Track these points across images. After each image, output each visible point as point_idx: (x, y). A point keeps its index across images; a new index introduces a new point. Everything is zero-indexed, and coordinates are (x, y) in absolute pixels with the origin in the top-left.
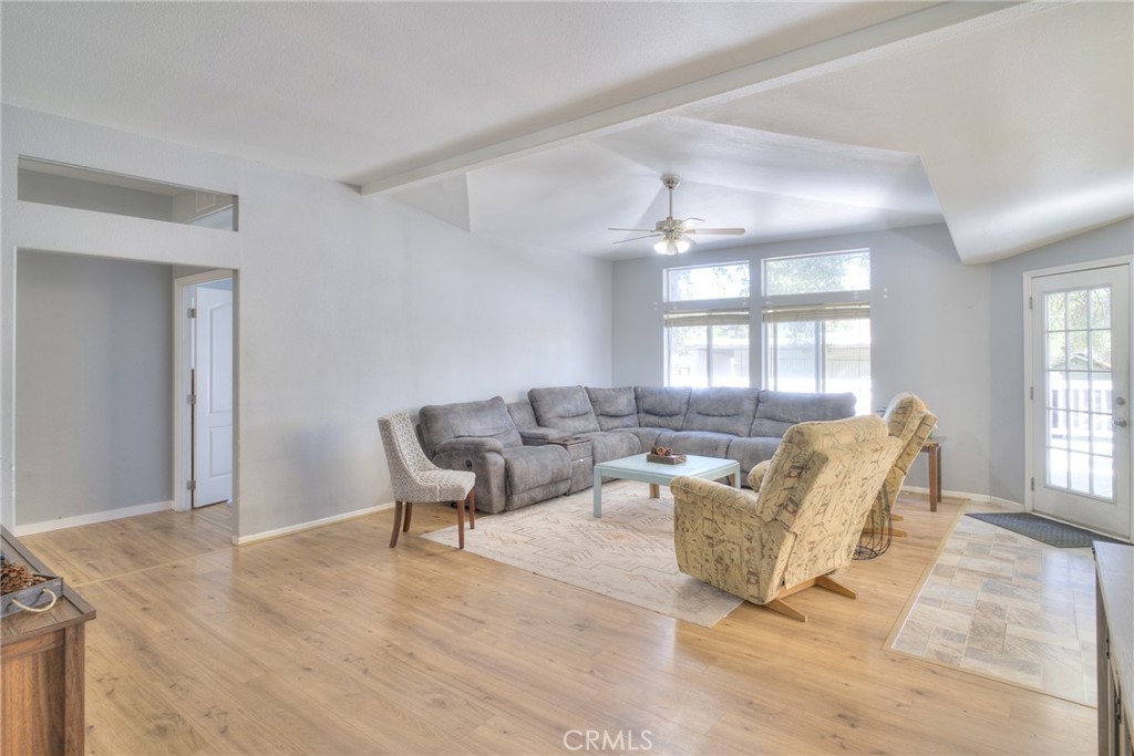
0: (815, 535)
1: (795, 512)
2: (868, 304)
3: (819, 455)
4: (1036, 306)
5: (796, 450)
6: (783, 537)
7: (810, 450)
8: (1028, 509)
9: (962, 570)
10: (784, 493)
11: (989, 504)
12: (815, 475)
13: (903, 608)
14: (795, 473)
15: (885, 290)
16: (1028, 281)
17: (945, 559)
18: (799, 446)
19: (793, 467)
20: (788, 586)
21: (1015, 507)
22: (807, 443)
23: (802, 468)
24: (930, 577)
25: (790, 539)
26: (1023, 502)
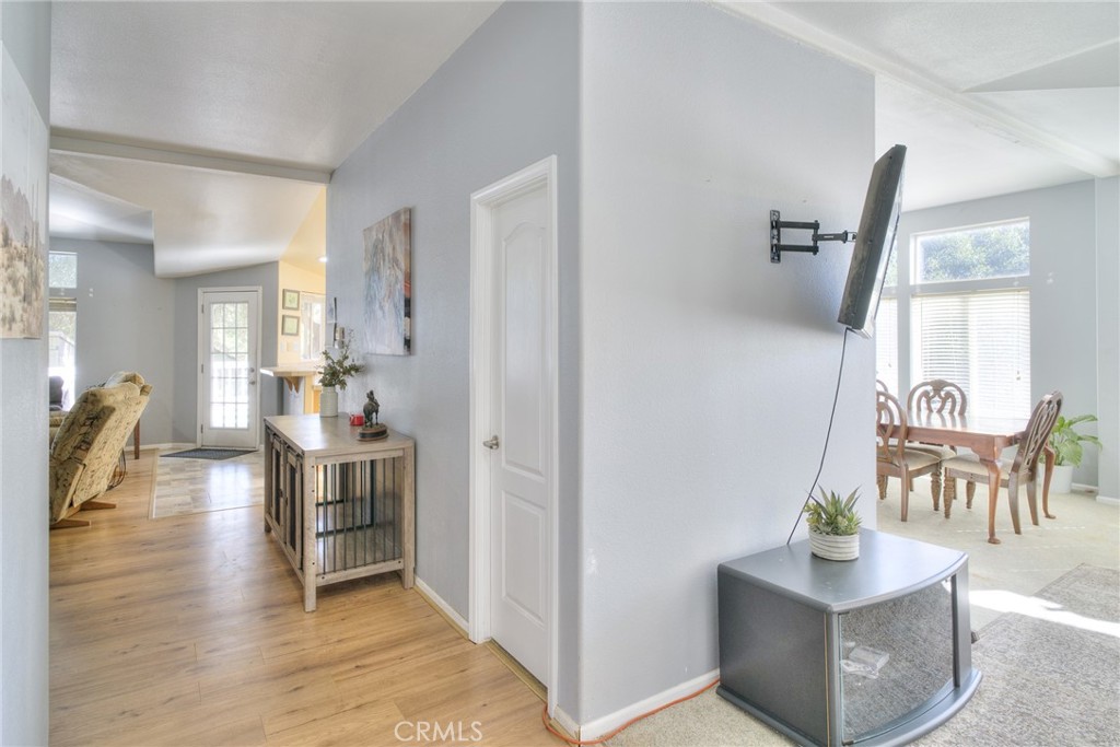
0: (95, 467)
1: (88, 449)
2: (75, 300)
3: (108, 408)
4: (206, 311)
5: (90, 407)
6: (77, 468)
7: (101, 406)
8: (199, 446)
9: (174, 480)
10: (79, 438)
11: (173, 449)
12: (105, 421)
13: (149, 503)
14: (88, 423)
15: (91, 290)
16: (202, 295)
17: (159, 478)
18: (92, 403)
19: (88, 419)
20: (75, 505)
21: (191, 446)
22: (99, 401)
23: (94, 419)
24: (157, 488)
25: (81, 467)
26: (195, 442)
